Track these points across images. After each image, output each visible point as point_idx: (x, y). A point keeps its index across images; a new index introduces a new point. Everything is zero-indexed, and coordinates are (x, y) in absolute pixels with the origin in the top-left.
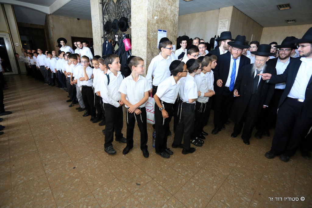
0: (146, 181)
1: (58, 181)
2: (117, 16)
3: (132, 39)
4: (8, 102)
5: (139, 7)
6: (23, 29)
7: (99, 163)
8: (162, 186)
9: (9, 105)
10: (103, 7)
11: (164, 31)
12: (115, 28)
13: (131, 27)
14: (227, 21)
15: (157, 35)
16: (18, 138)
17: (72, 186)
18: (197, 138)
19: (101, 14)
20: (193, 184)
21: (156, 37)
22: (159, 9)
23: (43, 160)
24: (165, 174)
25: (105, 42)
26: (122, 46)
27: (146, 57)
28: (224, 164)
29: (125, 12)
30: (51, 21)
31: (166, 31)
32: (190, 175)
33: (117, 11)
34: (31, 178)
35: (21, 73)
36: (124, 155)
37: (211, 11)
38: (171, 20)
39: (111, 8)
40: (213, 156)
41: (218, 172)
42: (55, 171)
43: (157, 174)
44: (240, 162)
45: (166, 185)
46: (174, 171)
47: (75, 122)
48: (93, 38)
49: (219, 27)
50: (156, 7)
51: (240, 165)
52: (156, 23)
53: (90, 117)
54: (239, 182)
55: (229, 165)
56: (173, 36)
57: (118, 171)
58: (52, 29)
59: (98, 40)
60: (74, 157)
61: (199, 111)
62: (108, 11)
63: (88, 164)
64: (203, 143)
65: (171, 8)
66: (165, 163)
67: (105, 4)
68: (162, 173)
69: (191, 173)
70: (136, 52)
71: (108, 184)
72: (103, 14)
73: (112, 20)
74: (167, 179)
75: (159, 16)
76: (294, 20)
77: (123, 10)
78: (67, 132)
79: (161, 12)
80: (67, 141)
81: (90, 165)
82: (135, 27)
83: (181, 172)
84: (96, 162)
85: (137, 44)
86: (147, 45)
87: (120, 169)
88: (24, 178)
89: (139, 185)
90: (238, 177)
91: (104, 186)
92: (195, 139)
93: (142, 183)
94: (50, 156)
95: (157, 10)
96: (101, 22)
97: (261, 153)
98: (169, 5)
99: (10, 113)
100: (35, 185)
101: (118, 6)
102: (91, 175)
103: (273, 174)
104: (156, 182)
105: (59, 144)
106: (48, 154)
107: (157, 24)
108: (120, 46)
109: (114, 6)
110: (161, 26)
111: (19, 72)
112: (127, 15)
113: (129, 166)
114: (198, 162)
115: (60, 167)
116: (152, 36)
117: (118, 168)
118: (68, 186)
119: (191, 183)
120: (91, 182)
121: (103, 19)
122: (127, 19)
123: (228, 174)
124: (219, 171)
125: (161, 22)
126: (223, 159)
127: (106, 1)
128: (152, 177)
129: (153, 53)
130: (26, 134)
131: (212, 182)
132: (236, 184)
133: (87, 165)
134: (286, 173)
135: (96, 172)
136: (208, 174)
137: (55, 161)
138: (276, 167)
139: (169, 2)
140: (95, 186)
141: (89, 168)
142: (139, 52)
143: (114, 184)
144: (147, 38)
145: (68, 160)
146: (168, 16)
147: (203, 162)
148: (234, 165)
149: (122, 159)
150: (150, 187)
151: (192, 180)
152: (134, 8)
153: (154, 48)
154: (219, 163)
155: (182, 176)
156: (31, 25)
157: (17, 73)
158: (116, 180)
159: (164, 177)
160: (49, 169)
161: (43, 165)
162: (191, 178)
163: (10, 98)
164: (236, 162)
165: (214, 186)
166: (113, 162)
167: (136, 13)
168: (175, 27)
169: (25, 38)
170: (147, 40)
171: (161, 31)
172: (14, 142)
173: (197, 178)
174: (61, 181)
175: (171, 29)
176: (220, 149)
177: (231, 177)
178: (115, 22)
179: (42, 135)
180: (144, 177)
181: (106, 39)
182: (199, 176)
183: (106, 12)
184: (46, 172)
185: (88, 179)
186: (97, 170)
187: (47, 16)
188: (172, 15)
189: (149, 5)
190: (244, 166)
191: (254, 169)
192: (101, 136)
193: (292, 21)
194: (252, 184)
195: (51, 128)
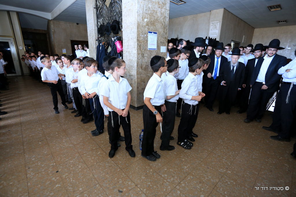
0: (129, 188)
1: (38, 186)
2: (110, 20)
3: (123, 41)
4: (6, 102)
5: (130, 10)
6: (27, 33)
7: (83, 167)
8: (145, 194)
9: (6, 105)
10: (97, 12)
11: (154, 33)
12: (108, 31)
13: (122, 30)
14: (218, 23)
15: (147, 37)
16: (8, 138)
17: (51, 193)
18: (186, 140)
19: (96, 18)
20: (179, 192)
21: (147, 39)
22: (149, 12)
23: (27, 163)
24: (150, 180)
25: (99, 44)
26: (114, 48)
27: (136, 59)
28: (214, 169)
29: (117, 15)
30: (52, 26)
31: (156, 33)
32: (176, 181)
33: (109, 15)
34: (11, 183)
35: (24, 74)
36: (109, 158)
37: (203, 14)
38: (161, 22)
39: (104, 12)
40: (202, 160)
41: (206, 178)
42: (37, 175)
43: (141, 180)
44: (230, 168)
45: (150, 192)
46: (159, 177)
47: (66, 123)
48: (88, 41)
49: (211, 29)
50: (146, 10)
51: (230, 171)
52: (146, 25)
53: (81, 117)
54: (229, 191)
55: (219, 170)
56: (164, 37)
57: (101, 175)
58: (53, 33)
59: (93, 43)
60: (59, 160)
61: (189, 113)
62: (102, 15)
63: (72, 167)
64: (192, 146)
65: (161, 10)
66: (151, 168)
67: (99, 8)
68: (147, 179)
69: (177, 180)
70: (127, 54)
71: (89, 190)
72: (98, 18)
73: (105, 24)
74: (151, 185)
75: (149, 19)
76: (285, 21)
77: (115, 14)
78: (57, 133)
79: (151, 15)
80: (55, 142)
81: (74, 168)
82: (126, 29)
83: (166, 178)
84: (81, 165)
85: (128, 46)
86: (137, 47)
87: (104, 174)
88: (3, 183)
89: (121, 192)
90: (228, 184)
91: (85, 192)
92: (184, 142)
93: (125, 190)
94: (35, 158)
95: (147, 12)
96: (95, 26)
97: (253, 157)
98: (159, 7)
99: (5, 113)
100: (13, 191)
101: (110, 10)
102: (73, 179)
103: (267, 182)
104: (139, 189)
105: (46, 145)
106: (34, 156)
107: (147, 27)
108: (112, 48)
109: (107, 10)
110: (152, 28)
111: (22, 73)
112: (119, 18)
113: (113, 170)
114: (186, 167)
115: (43, 170)
116: (142, 38)
117: (102, 172)
118: (47, 193)
119: (177, 191)
120: (72, 188)
121: (98, 23)
122: (119, 22)
123: (217, 180)
124: (208, 177)
125: (151, 24)
126: (212, 163)
127: (100, 6)
128: (136, 183)
129: (143, 54)
130: (16, 135)
131: (199, 190)
132: (225, 193)
133: (71, 169)
134: (281, 181)
135: (79, 177)
136: (196, 181)
137: (39, 164)
138: (270, 173)
139: (160, 5)
140: (75, 192)
141: (72, 172)
142: (130, 54)
143: (95, 191)
144: (137, 40)
145: (52, 163)
146: (158, 18)
147: (191, 167)
148: (224, 171)
149: (106, 162)
150: (132, 195)
151: (178, 187)
152: (125, 12)
153: (144, 50)
154: (208, 168)
155: (167, 183)
156: (35, 30)
157: (20, 74)
158: (97, 186)
159: (148, 183)
160: (32, 173)
161: (27, 168)
162: (177, 185)
163: (8, 98)
164: (226, 167)
165: (201, 195)
166: (98, 165)
167: (126, 16)
168: (165, 29)
169: (29, 42)
170: (137, 42)
171: (151, 33)
172: (3, 143)
173: (183, 185)
174: (41, 186)
175: (161, 31)
176: (210, 152)
177: (221, 185)
178: (108, 25)
179: (32, 136)
180: (127, 183)
181: (100, 42)
182: (186, 183)
183: (100, 16)
184: (28, 176)
185: (69, 184)
186: (80, 174)
187: (49, 21)
188: (162, 18)
189: (139, 8)
190: (235, 172)
191: (245, 176)
192: (89, 138)
193: (284, 21)
194: (244, 194)
195: (41, 129)
